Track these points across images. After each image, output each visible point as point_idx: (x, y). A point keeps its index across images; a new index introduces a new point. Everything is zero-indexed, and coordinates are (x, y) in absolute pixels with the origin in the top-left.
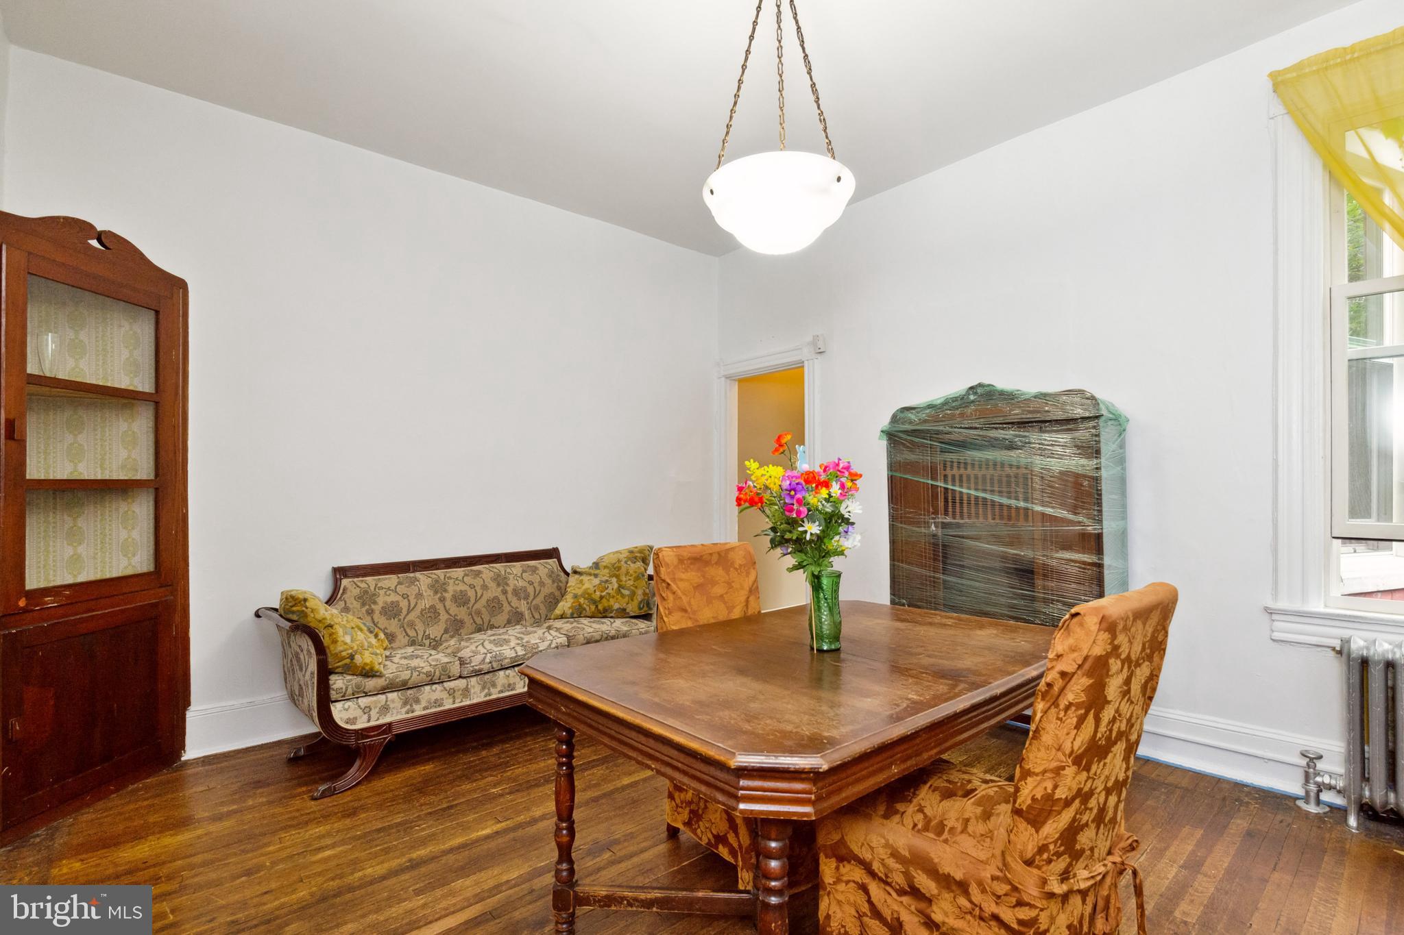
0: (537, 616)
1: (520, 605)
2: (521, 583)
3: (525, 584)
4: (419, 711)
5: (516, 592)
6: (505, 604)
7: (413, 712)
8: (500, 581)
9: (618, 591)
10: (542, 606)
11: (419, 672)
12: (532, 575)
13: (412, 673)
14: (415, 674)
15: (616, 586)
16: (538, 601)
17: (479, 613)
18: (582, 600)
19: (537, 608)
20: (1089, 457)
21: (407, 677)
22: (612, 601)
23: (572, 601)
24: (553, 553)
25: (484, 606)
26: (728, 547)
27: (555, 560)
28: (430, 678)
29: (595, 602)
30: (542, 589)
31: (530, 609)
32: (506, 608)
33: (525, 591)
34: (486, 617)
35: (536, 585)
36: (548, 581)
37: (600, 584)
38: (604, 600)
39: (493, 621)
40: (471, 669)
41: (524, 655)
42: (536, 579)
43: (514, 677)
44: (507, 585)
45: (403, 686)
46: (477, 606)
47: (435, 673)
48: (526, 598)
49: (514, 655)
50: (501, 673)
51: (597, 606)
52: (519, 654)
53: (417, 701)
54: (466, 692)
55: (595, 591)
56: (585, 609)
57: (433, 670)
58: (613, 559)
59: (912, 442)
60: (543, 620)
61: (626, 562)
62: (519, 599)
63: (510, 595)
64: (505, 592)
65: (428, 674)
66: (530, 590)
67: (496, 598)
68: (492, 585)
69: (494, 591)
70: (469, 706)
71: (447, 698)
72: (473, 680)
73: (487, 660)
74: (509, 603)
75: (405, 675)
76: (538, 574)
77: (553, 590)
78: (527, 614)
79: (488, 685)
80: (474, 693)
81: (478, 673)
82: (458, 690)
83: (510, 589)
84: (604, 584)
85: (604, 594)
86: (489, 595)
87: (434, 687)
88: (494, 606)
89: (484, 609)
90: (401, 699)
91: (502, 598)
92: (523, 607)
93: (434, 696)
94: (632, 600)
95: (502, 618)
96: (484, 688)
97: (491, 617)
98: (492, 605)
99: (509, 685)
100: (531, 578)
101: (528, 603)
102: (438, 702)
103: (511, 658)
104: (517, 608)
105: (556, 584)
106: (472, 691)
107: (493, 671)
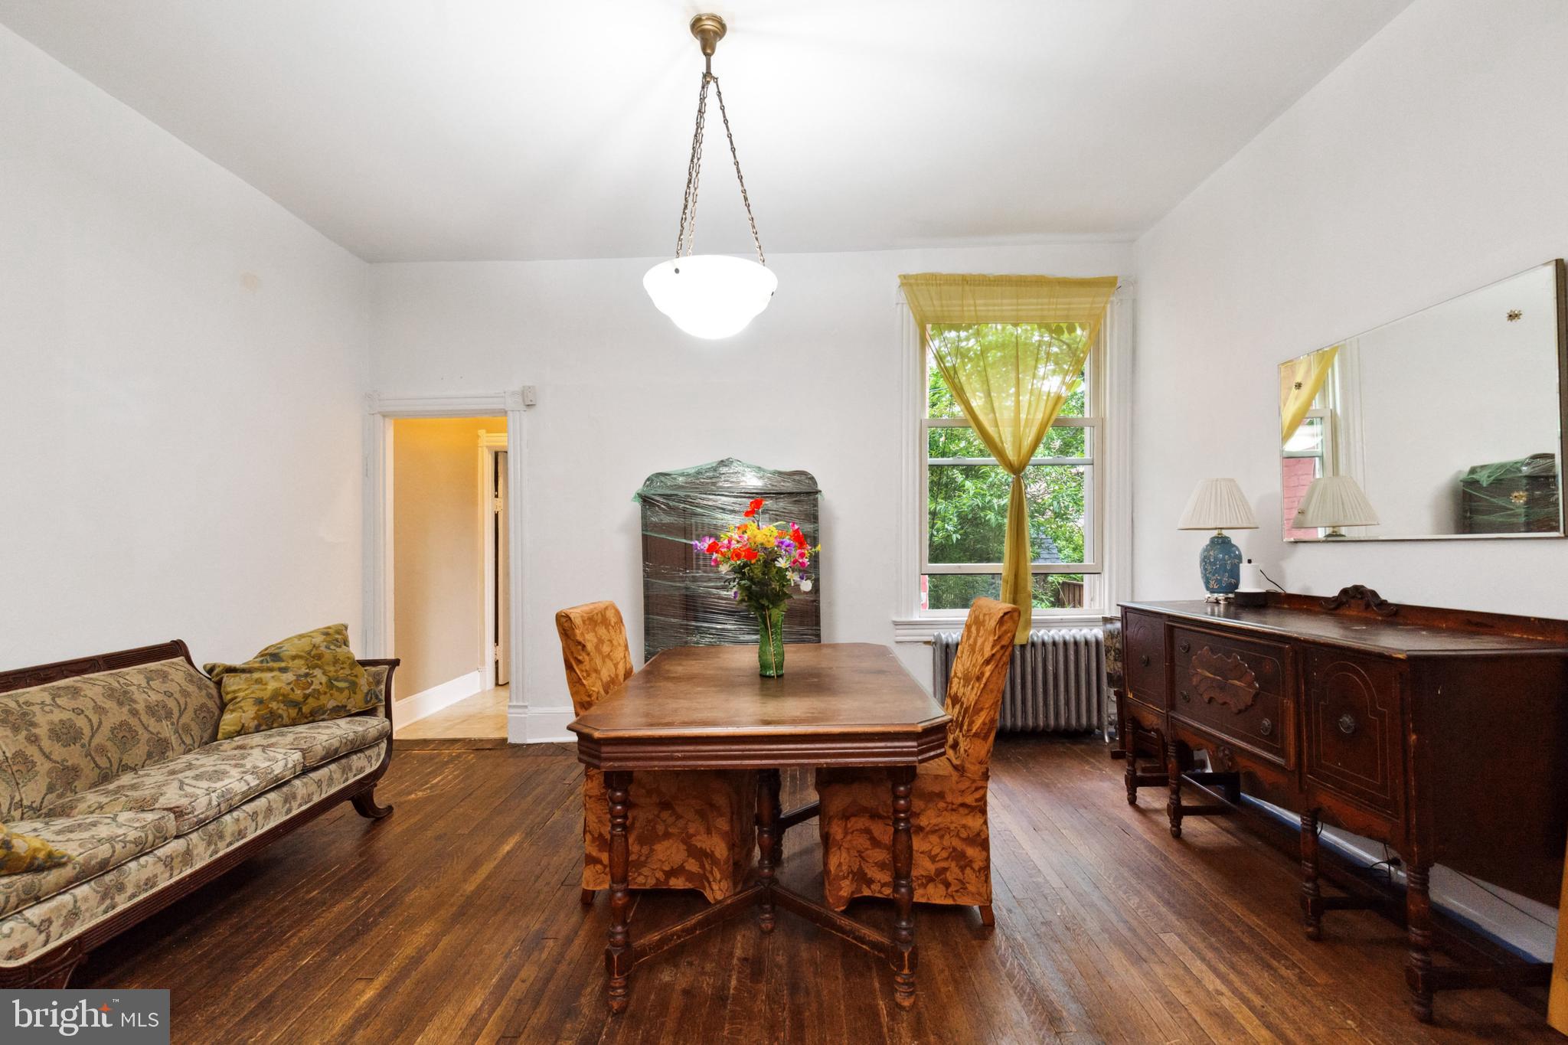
0: (189, 741)
1: (162, 727)
2: (154, 697)
3: (160, 697)
4: (123, 904)
5: (151, 710)
6: (141, 731)
7: (114, 908)
8: (122, 697)
9: (330, 685)
10: (193, 725)
11: (125, 842)
12: (164, 682)
13: (113, 847)
14: (119, 847)
15: (324, 679)
16: (185, 719)
17: (102, 750)
18: (274, 705)
19: (187, 729)
20: (810, 521)
21: (107, 854)
22: (323, 699)
23: (256, 708)
24: (176, 649)
25: (109, 739)
26: (602, 606)
27: (182, 658)
28: (140, 847)
29: (295, 704)
30: (188, 700)
31: (176, 732)
32: (144, 736)
33: (165, 706)
34: (114, 754)
35: (177, 695)
36: (191, 688)
37: (297, 680)
38: (310, 700)
39: (127, 760)
40: (195, 820)
41: (258, 785)
42: (174, 688)
43: (245, 819)
44: (135, 701)
45: (104, 867)
46: (95, 741)
47: (147, 837)
48: (169, 715)
49: (245, 788)
50: (228, 818)
51: (300, 709)
52: (252, 785)
53: (121, 888)
54: (187, 856)
55: (292, 689)
56: (281, 716)
57: (143, 835)
58: (305, 645)
59: (667, 505)
60: (196, 745)
61: (328, 647)
62: (159, 720)
63: (144, 718)
64: (134, 713)
65: (136, 842)
66: (171, 704)
67: (123, 724)
68: (109, 704)
69: (117, 714)
70: (191, 876)
71: (162, 873)
72: (194, 836)
73: (214, 803)
74: (146, 728)
75: (104, 851)
76: (172, 680)
77: (204, 701)
78: (174, 739)
79: (215, 838)
80: (197, 855)
81: (202, 824)
82: (177, 856)
83: (140, 707)
84: (303, 680)
85: (307, 692)
86: (110, 721)
87: (143, 860)
88: (124, 735)
89: (109, 744)
90: (97, 892)
91: (133, 721)
92: (166, 730)
93: (145, 874)
94: (355, 693)
95: (140, 751)
96: (209, 844)
97: (122, 753)
98: (121, 735)
99: (240, 832)
100: (163, 688)
101: (173, 724)
102: (150, 882)
103: (243, 793)
104: (158, 733)
105: (204, 692)
106: (195, 853)
107: (217, 818)
